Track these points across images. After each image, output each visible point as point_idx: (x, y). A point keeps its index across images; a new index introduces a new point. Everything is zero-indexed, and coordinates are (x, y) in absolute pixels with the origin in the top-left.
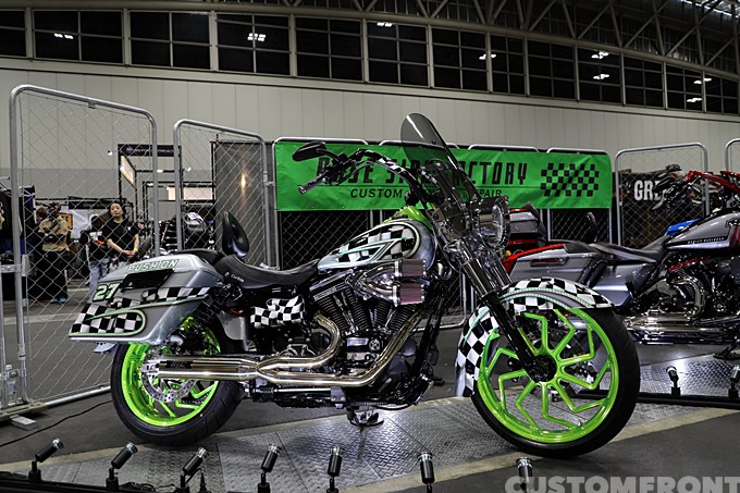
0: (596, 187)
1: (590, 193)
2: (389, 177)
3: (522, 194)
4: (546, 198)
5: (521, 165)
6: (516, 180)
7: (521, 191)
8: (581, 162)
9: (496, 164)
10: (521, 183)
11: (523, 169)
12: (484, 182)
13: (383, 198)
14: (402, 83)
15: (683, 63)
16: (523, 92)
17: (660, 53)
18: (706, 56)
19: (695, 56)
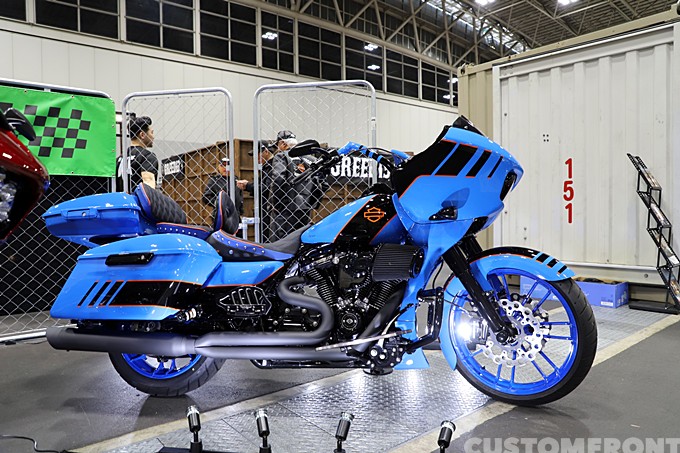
0: (81, 144)
1: (68, 154)
8: (53, 103)
14: (164, 46)
15: (436, 62)
16: (292, 71)
17: (417, 50)
18: (453, 58)
19: (445, 57)
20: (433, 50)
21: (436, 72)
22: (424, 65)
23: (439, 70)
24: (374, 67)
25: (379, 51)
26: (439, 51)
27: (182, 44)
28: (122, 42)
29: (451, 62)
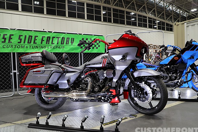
0: (99, 46)
1: (97, 48)
2: (19, 41)
3: (72, 48)
4: (81, 49)
5: (72, 38)
6: (70, 43)
7: (72, 47)
8: (94, 38)
9: (63, 38)
10: (72, 44)
11: (73, 40)
12: (58, 44)
13: (17, 48)
14: (77, 18)
15: (152, 17)
16: (111, 22)
17: (146, 14)
18: (157, 15)
19: (155, 15)
20: (151, 13)
21: (152, 20)
22: (149, 18)
23: (153, 19)
24: (133, 19)
25: (135, 15)
26: (153, 14)
27: (81, 17)
28: (67, 17)
29: (157, 16)
